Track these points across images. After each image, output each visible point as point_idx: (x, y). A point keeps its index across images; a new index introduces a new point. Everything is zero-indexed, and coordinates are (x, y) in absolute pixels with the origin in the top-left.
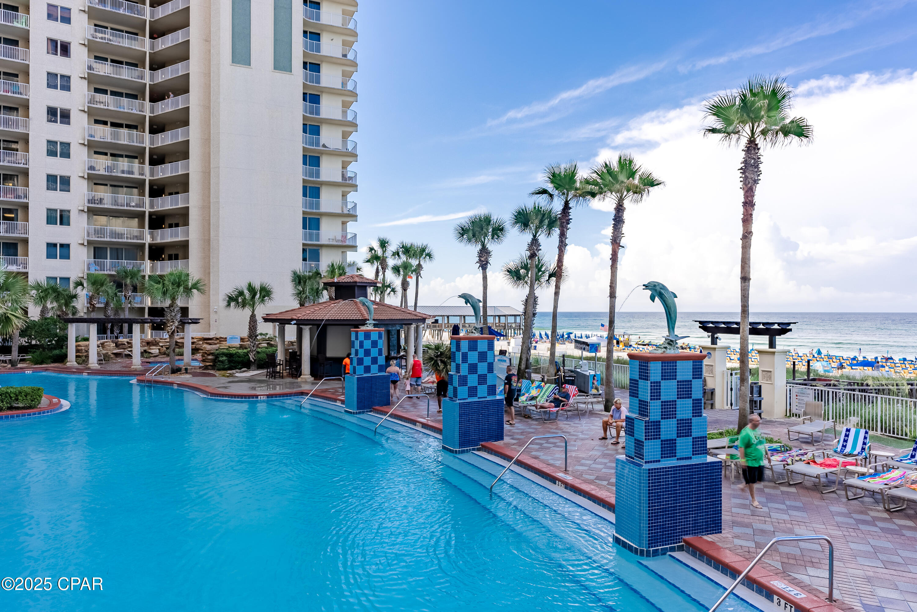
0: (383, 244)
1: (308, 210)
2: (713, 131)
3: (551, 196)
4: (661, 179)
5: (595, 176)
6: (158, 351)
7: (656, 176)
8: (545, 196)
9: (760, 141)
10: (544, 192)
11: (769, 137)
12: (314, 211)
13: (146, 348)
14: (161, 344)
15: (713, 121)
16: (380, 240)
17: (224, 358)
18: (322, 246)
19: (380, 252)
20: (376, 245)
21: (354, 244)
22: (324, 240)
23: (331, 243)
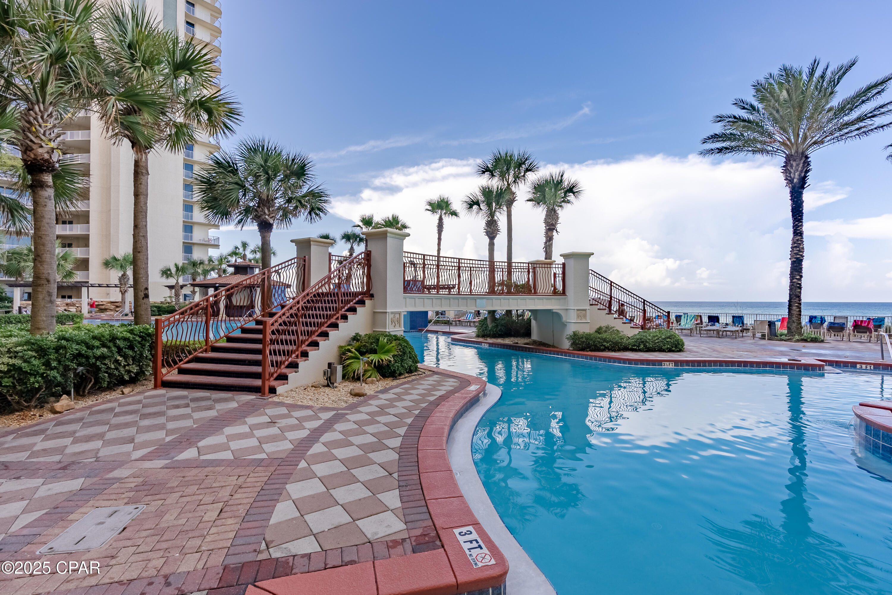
0: (245, 245)
1: (186, 220)
2: (428, 210)
3: (362, 228)
4: (409, 226)
5: (383, 222)
6: (75, 310)
7: (407, 224)
8: (358, 228)
9: (443, 217)
10: (359, 226)
11: (447, 215)
12: (190, 221)
13: (66, 308)
14: (77, 305)
15: (429, 208)
16: (242, 243)
17: (155, 309)
18: (194, 244)
19: (241, 250)
20: (240, 246)
21: (217, 244)
22: (195, 241)
23: (201, 242)
